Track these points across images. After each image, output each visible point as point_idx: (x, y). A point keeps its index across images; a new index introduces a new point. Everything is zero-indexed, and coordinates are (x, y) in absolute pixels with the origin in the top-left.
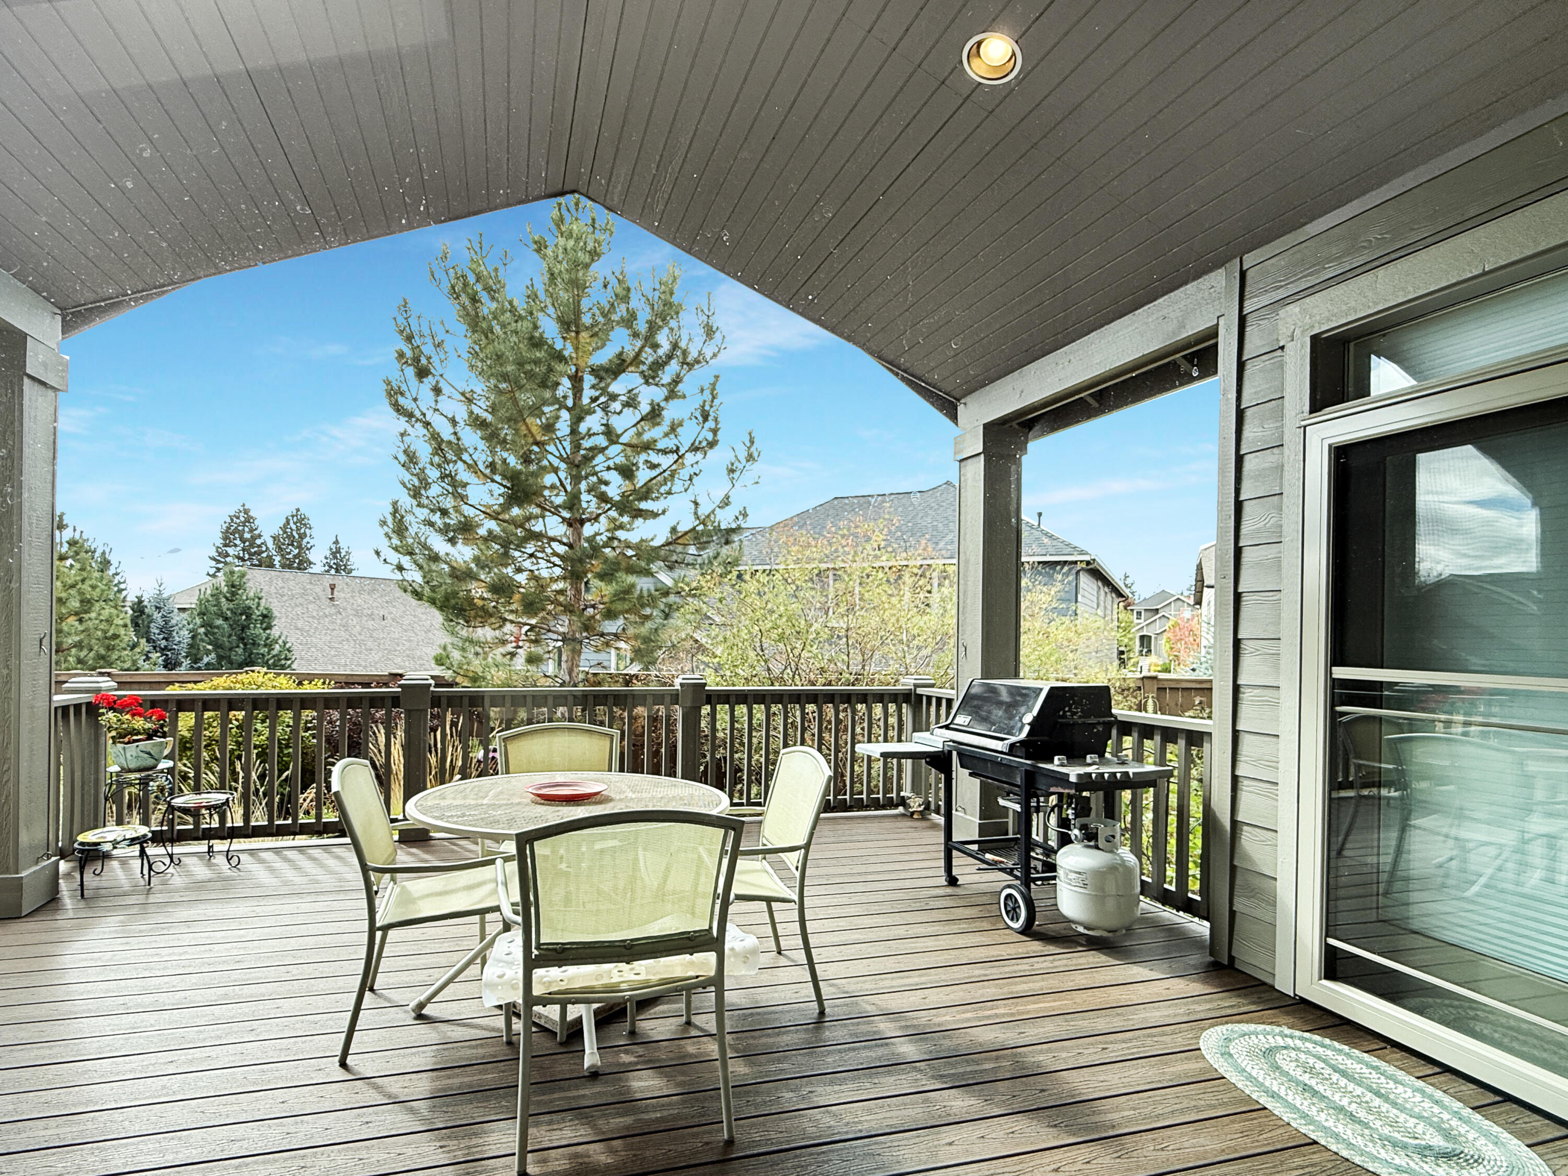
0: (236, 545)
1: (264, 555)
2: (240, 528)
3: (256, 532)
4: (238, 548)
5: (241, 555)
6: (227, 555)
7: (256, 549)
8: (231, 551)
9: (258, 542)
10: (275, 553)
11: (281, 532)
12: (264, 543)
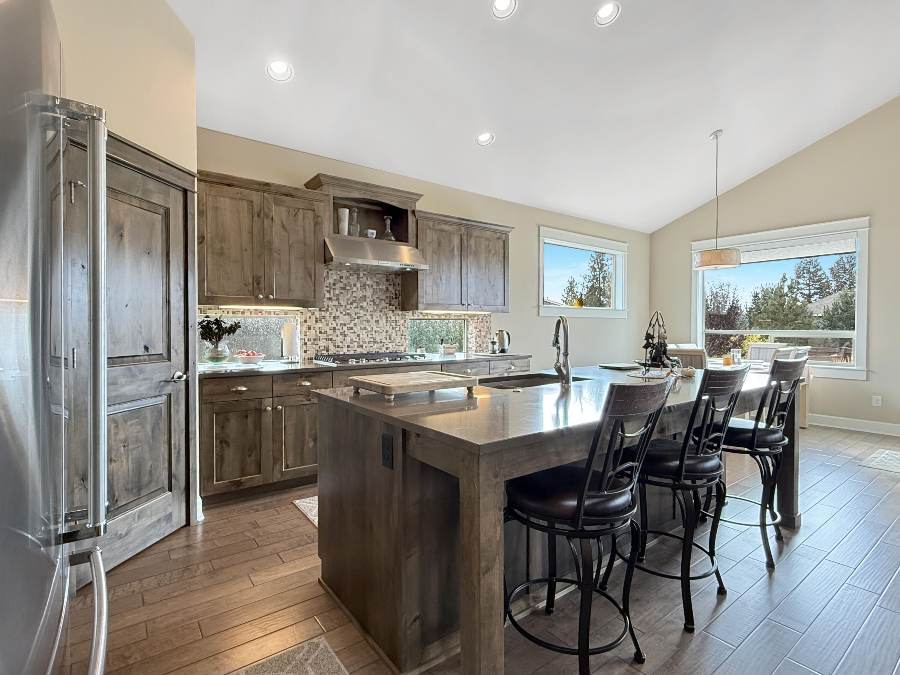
0: (804, 277)
1: (824, 281)
2: (808, 266)
3: (818, 267)
4: (806, 279)
5: (808, 283)
6: (799, 283)
7: (818, 278)
8: (801, 281)
9: (819, 273)
10: (831, 279)
11: (836, 265)
12: (824, 273)
